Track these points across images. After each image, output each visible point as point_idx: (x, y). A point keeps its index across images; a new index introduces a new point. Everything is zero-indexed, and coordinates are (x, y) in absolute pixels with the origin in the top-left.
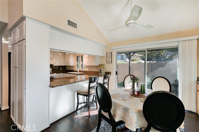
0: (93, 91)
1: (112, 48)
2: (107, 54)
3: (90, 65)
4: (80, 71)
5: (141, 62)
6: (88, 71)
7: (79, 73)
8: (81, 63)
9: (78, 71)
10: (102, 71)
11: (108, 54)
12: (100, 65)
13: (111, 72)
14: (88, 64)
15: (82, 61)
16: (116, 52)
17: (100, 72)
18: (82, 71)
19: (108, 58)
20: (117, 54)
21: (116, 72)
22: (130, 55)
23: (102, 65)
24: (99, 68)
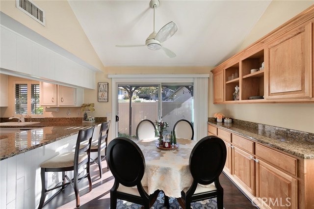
0: (84, 156)
1: (109, 76)
2: (99, 86)
3: (60, 104)
4: (26, 120)
5: (139, 101)
6: (53, 119)
7: (23, 123)
8: (30, 101)
9: (23, 120)
10: (88, 117)
11: (101, 86)
12: (84, 106)
13: (106, 118)
14: (54, 104)
15: (34, 95)
16: (116, 83)
17: (85, 118)
18: (34, 120)
19: (100, 94)
20: (118, 86)
21: (117, 117)
22: (131, 90)
23: (89, 105)
24: (83, 111)
